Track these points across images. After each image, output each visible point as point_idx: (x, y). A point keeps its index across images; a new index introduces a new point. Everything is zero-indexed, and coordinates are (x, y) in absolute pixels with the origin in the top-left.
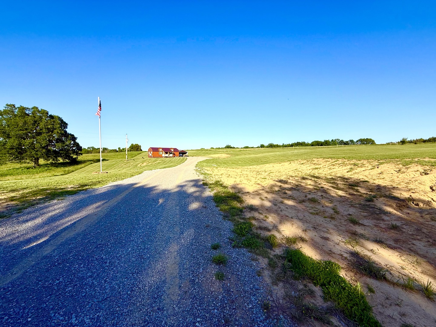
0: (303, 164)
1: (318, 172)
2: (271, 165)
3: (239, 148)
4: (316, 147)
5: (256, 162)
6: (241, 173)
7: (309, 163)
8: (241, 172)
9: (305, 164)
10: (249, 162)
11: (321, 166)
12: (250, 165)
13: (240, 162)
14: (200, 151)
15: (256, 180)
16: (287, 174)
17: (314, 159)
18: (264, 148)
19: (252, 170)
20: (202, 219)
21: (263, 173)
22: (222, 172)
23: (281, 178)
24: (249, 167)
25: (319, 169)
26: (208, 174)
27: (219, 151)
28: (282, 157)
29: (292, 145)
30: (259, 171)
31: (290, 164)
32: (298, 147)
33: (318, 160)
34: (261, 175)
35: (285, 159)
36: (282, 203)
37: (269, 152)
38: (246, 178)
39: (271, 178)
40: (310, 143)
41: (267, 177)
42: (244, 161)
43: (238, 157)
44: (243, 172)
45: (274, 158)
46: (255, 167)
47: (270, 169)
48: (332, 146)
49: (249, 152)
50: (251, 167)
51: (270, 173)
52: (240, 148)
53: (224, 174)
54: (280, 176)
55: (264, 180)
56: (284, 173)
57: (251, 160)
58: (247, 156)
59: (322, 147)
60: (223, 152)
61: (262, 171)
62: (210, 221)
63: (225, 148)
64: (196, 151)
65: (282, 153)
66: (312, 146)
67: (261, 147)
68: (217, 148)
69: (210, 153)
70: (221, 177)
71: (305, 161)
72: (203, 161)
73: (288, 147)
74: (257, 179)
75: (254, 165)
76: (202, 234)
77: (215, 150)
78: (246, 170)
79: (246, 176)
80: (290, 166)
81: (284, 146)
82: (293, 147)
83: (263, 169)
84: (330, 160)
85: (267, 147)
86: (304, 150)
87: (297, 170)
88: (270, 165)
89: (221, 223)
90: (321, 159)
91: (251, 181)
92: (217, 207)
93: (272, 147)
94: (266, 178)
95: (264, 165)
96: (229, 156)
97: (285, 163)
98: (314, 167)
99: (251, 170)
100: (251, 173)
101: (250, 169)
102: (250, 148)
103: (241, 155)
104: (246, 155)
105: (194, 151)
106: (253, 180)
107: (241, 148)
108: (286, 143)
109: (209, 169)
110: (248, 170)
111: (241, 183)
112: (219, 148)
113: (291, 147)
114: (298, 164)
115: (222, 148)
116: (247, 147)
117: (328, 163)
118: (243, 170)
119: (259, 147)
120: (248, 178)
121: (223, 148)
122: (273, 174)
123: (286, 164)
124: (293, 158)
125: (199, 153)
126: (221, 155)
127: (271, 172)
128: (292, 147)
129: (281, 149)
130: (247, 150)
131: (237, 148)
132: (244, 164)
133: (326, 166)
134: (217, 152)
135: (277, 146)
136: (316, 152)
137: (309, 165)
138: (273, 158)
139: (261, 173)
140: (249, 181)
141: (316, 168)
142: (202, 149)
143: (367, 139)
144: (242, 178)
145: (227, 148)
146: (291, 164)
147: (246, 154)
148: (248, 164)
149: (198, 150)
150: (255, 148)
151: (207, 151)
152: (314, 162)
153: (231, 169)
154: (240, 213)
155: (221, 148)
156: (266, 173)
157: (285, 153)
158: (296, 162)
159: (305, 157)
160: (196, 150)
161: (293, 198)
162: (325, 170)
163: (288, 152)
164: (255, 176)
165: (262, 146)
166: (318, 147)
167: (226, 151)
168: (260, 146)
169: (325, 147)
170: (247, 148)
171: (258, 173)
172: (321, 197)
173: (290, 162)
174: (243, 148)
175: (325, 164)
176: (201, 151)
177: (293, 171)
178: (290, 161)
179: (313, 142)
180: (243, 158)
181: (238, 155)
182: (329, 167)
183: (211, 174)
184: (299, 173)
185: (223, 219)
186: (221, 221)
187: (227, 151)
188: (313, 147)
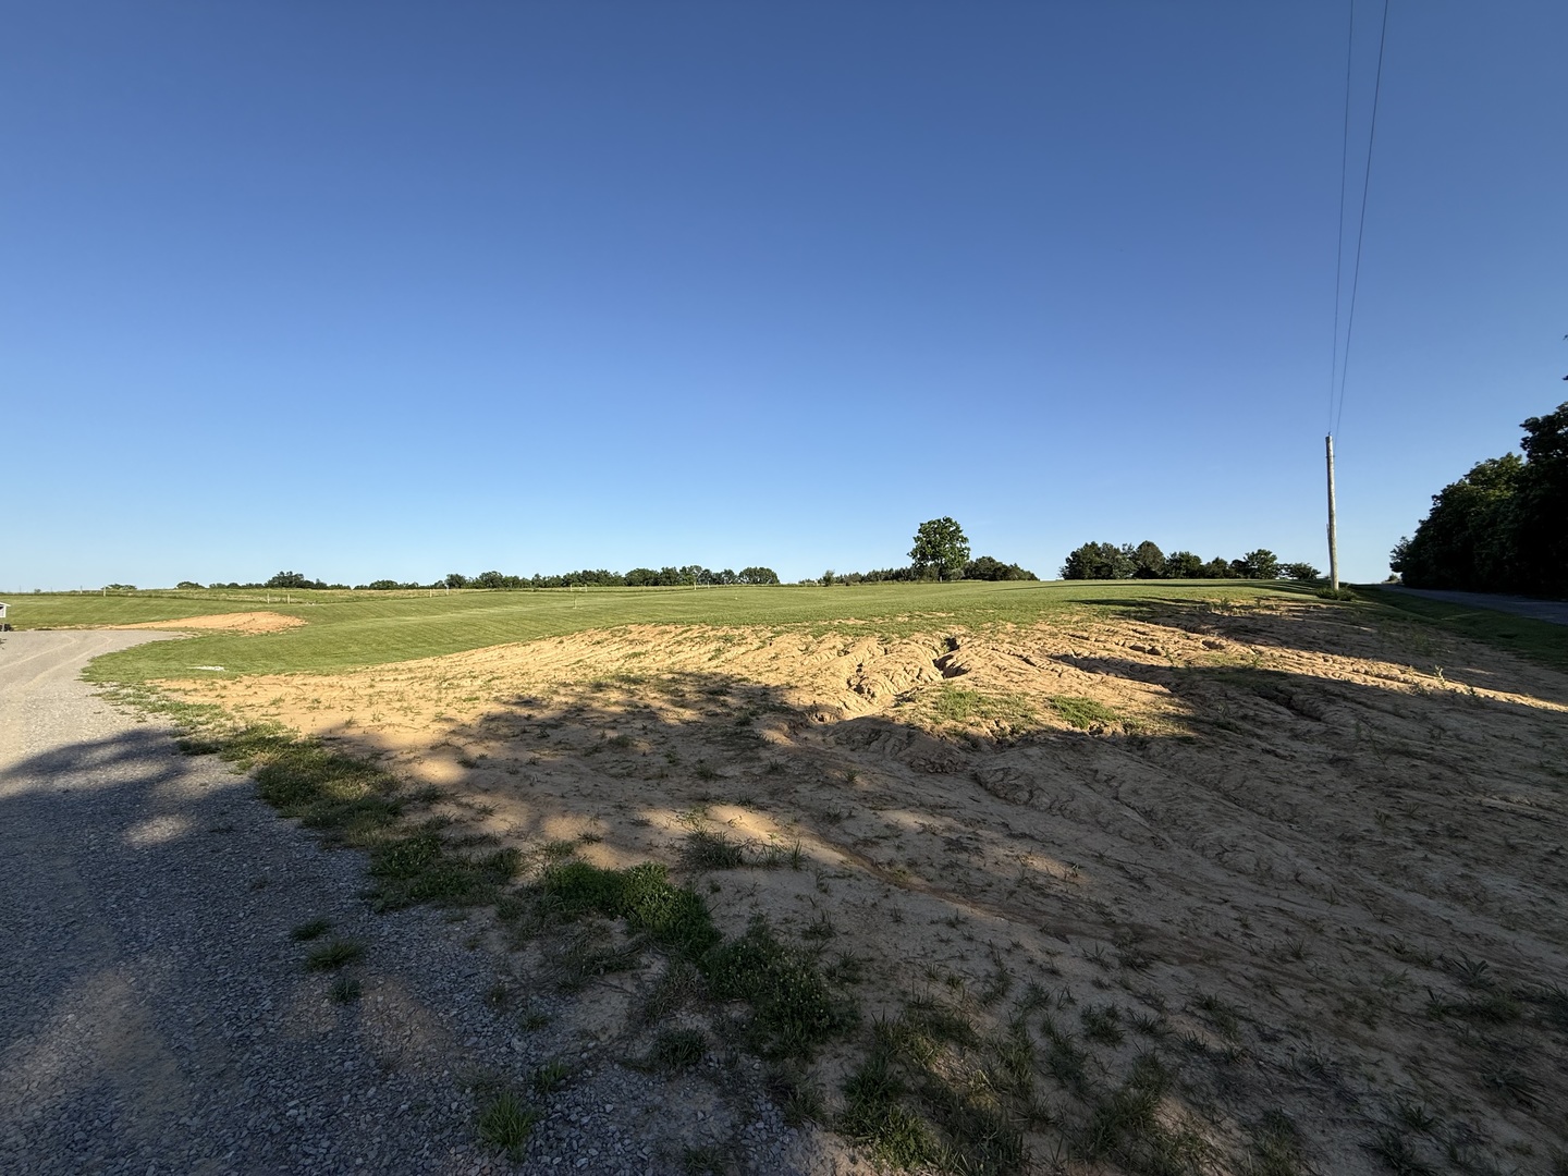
0: (599, 643)
1: (640, 665)
2: (494, 652)
3: (348, 588)
4: (640, 588)
5: (430, 644)
6: (371, 691)
7: (617, 639)
8: (368, 684)
9: (605, 644)
10: (401, 646)
11: (650, 646)
12: (405, 659)
13: (355, 648)
14: (106, 600)
15: (442, 709)
16: (549, 678)
17: (630, 626)
18: (463, 590)
19: (420, 675)
20: (225, 869)
21: (463, 682)
22: (275, 693)
23: (530, 693)
24: (400, 666)
25: (642, 657)
26: (200, 707)
27: (232, 598)
28: (533, 623)
29: (566, 582)
30: (449, 675)
31: (560, 646)
32: (586, 588)
33: (642, 629)
34: (458, 690)
35: (545, 628)
36: (534, 763)
37: (482, 604)
38: (398, 705)
39: (495, 694)
40: (624, 576)
41: (483, 694)
42: (374, 641)
43: (343, 628)
44: (380, 686)
45: (505, 628)
46: (428, 661)
47: (488, 666)
48: (682, 587)
49: (398, 606)
50: (412, 664)
51: (490, 681)
52: (352, 588)
53: (289, 700)
54: (527, 686)
55: (469, 705)
56: (539, 676)
57: (408, 635)
58: (390, 622)
59: (655, 587)
60: (260, 605)
61: (459, 676)
62: (267, 868)
63: (270, 585)
64: (69, 600)
65: (532, 608)
66: (630, 585)
67: (451, 585)
68: (221, 586)
69: (173, 612)
70: (273, 710)
71: (605, 635)
72: (134, 649)
73: (553, 586)
74: (443, 704)
75: (423, 656)
76: (241, 915)
77: (207, 597)
78: (392, 678)
79: (397, 698)
80: (559, 651)
81: (540, 583)
82: (572, 589)
83: (466, 669)
84: (673, 628)
85: (476, 585)
86: (604, 599)
87: (581, 663)
88: (491, 653)
89: (317, 863)
90: (648, 627)
91: (418, 713)
92: (287, 817)
93: (494, 587)
94: (477, 699)
95: (467, 653)
96: (297, 622)
97: (542, 643)
98: (629, 650)
99: (413, 675)
100: (416, 684)
101: (410, 670)
102: (400, 587)
103: (360, 617)
104: (383, 616)
105: (57, 602)
106: (430, 710)
107: (357, 588)
108: (547, 573)
109: (188, 685)
110: (400, 677)
111: (377, 723)
112: (234, 586)
113: (562, 585)
114: (583, 644)
115: (250, 586)
116: (387, 585)
117: (666, 637)
118: (378, 679)
119: (443, 587)
120: (405, 705)
121: (258, 586)
122: (502, 681)
123: (548, 647)
124: (570, 626)
125: (97, 610)
126: (246, 617)
127: (495, 675)
128: (565, 589)
129: (529, 593)
130: (388, 598)
131: (339, 587)
132: (377, 655)
133: (662, 647)
134: (223, 604)
135: (515, 583)
136: (641, 605)
137: (616, 646)
138: (500, 625)
139: (455, 682)
140: (410, 715)
141: (636, 655)
142: (116, 592)
143: (762, 569)
144: (382, 707)
145: (282, 585)
146: (563, 645)
147: (386, 612)
148: (394, 652)
149: (86, 594)
150: (423, 588)
151: (153, 602)
152: (630, 637)
153: (318, 679)
154: (389, 817)
155: (243, 587)
156: (479, 682)
157: (542, 606)
158: (579, 637)
159: (607, 622)
160: (73, 594)
161: (568, 747)
162: (658, 659)
163: (555, 604)
164: (434, 695)
165: (456, 582)
166: (645, 588)
167: (277, 599)
168: (444, 579)
169: (664, 588)
170: (388, 588)
171: (444, 685)
172: (642, 732)
173: (559, 640)
174: (366, 588)
175: (660, 641)
176: (112, 600)
177: (569, 668)
178: (560, 636)
179: (631, 574)
180: (372, 630)
181: (341, 618)
182: (668, 650)
183: (216, 707)
184: (586, 672)
185: (321, 851)
186: (317, 856)
187: (281, 602)
188: (632, 588)
